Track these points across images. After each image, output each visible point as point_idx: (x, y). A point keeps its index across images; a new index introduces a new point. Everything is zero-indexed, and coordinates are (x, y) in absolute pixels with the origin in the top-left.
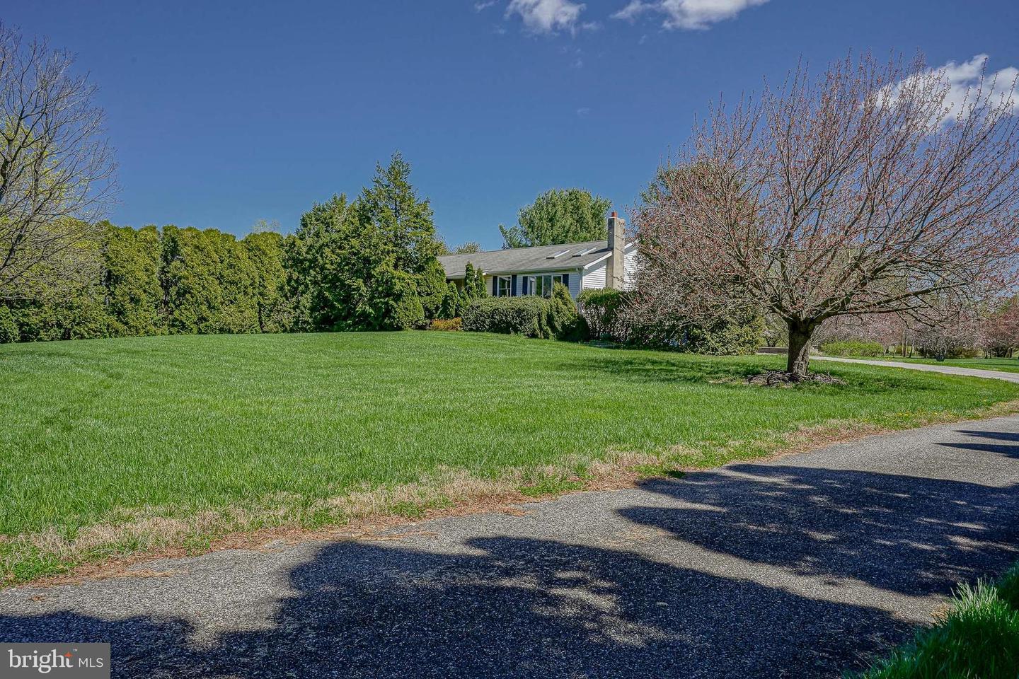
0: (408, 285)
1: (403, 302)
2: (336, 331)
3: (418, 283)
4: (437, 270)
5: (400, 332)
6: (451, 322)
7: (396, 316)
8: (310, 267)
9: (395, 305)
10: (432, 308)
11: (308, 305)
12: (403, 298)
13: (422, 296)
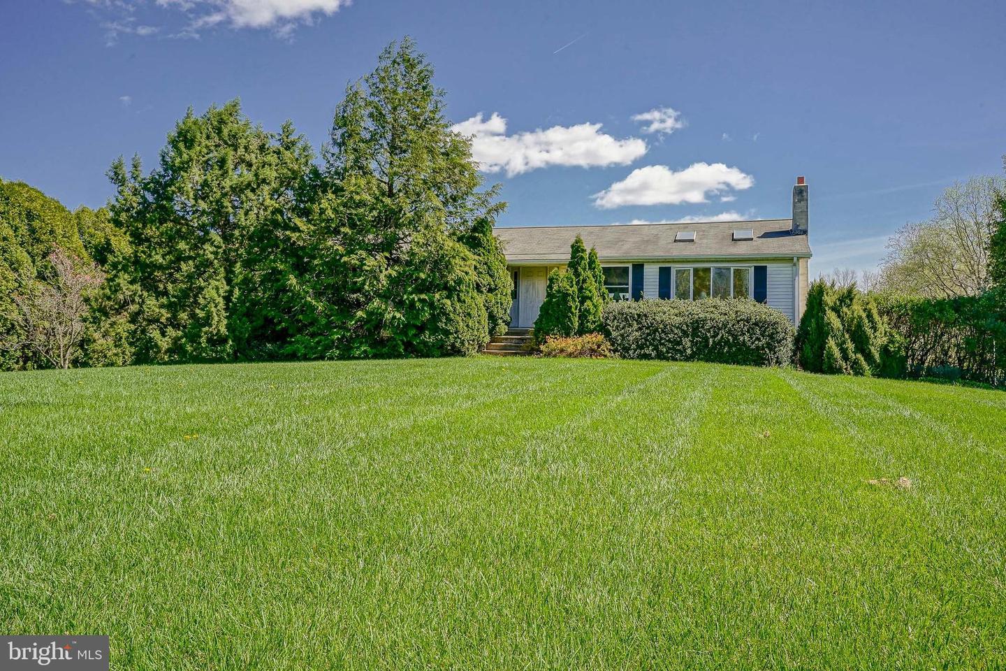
6: (580, 341)
12: (458, 295)
13: (482, 292)
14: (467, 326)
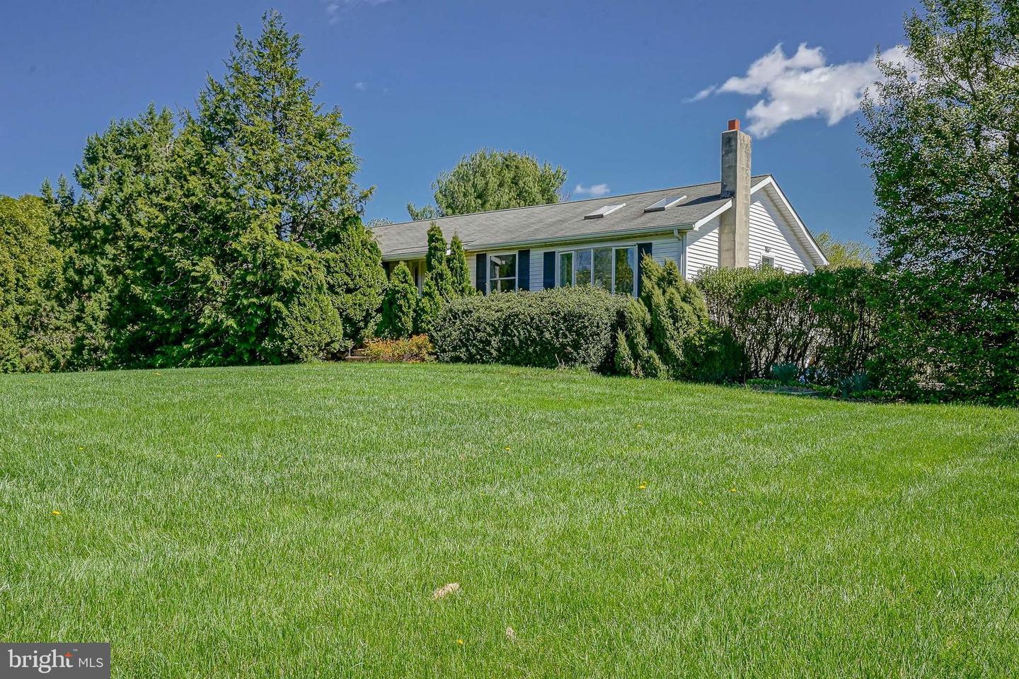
0: (310, 269)
1: (300, 304)
2: (162, 366)
3: (328, 267)
4: (364, 244)
5: (295, 366)
6: (404, 344)
7: (286, 334)
8: (105, 241)
9: (285, 312)
10: (357, 315)
11: (102, 315)
12: (299, 298)
13: (337, 293)
14: (306, 331)
